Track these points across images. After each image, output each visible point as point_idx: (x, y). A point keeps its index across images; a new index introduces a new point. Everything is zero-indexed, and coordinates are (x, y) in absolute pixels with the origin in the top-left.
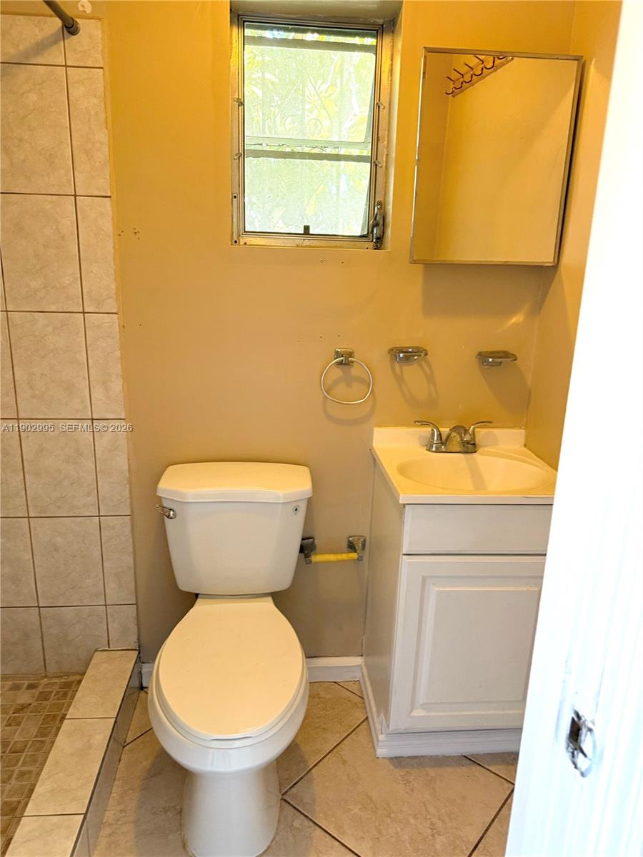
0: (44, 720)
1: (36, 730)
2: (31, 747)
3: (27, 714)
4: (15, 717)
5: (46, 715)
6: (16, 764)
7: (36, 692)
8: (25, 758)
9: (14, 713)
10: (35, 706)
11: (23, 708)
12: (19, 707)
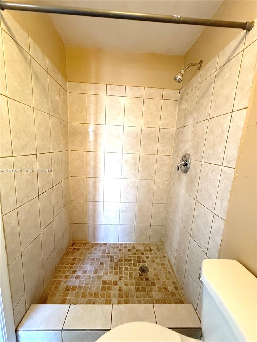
0: (163, 299)
1: (158, 298)
2: (151, 299)
3: (164, 292)
4: (162, 288)
5: (165, 299)
6: (143, 297)
7: (175, 291)
8: (146, 299)
9: (163, 287)
10: (168, 293)
11: (166, 289)
12: (166, 288)
